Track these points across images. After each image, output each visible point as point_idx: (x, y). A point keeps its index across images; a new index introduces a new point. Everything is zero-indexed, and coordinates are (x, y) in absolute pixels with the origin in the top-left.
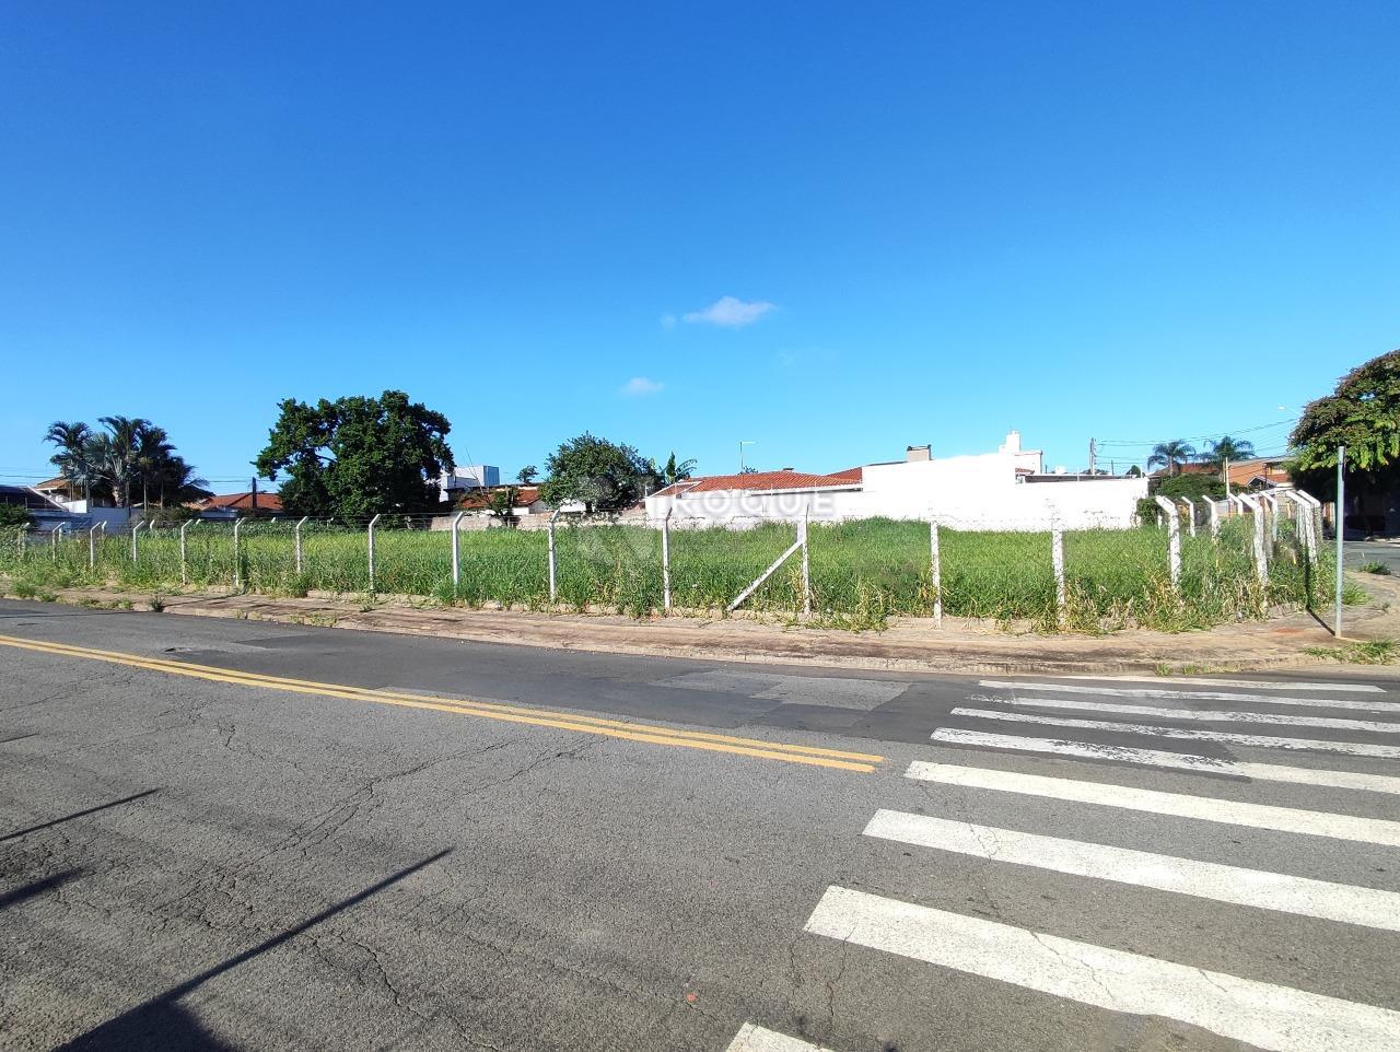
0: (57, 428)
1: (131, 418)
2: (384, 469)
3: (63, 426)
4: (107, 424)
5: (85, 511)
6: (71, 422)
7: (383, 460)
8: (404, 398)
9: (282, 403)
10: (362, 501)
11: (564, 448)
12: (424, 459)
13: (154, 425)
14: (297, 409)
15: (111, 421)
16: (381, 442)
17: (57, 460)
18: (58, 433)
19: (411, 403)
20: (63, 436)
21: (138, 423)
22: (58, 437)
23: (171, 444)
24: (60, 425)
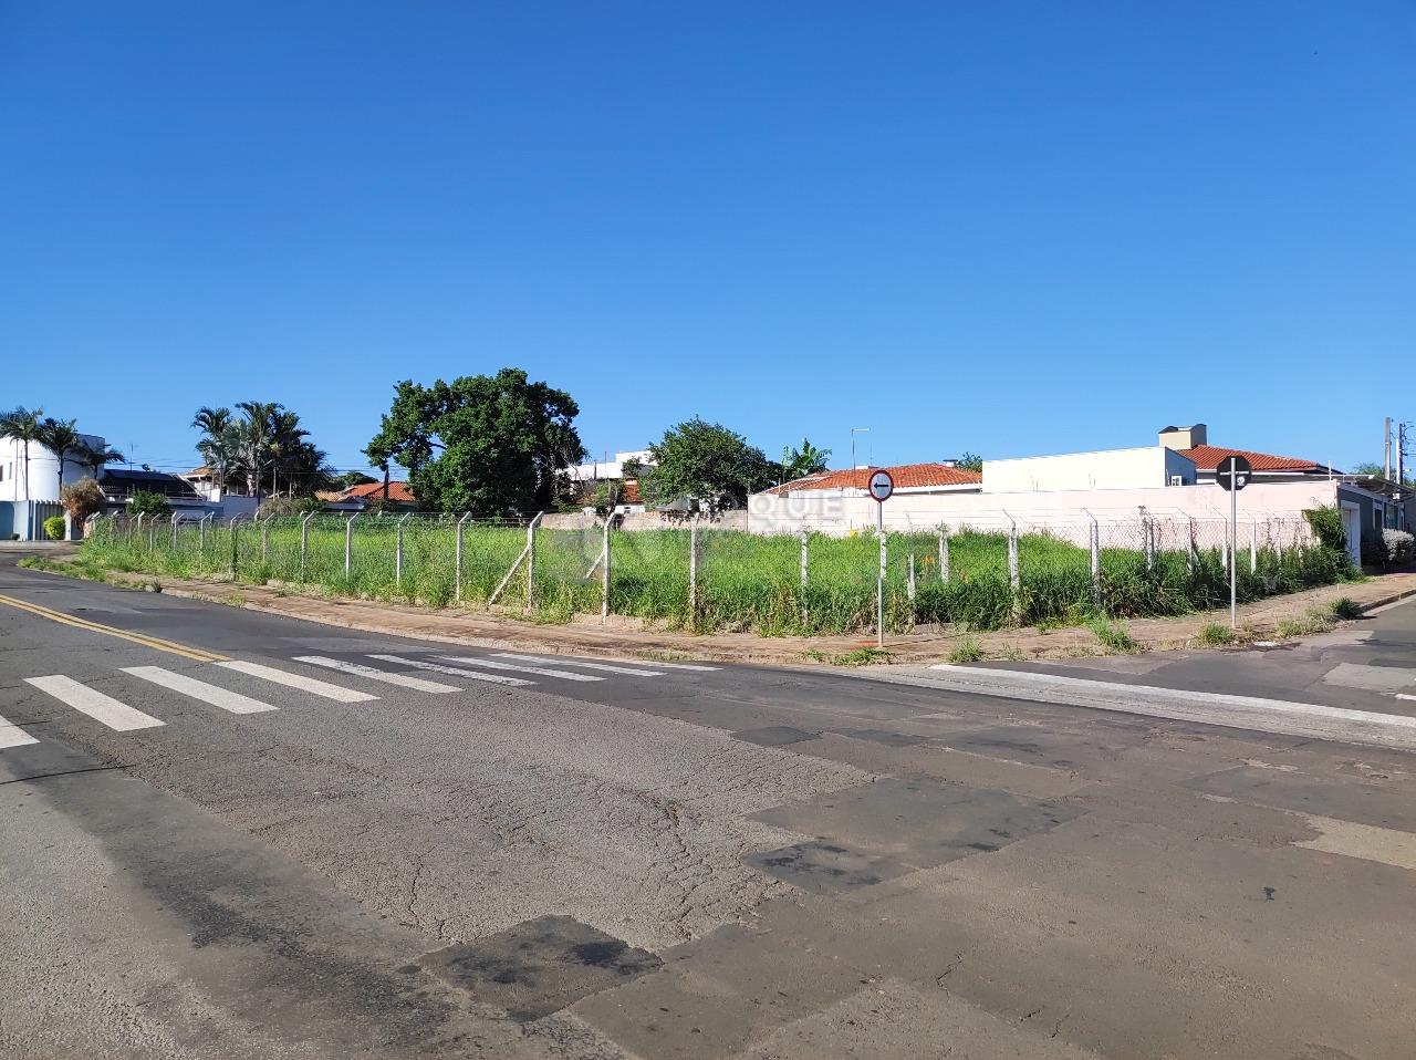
0: (203, 414)
1: (265, 403)
2: (488, 459)
3: (208, 412)
4: (242, 409)
5: (218, 501)
6: (214, 409)
7: (487, 449)
8: (521, 378)
9: (398, 385)
10: (462, 495)
11: (668, 436)
12: (537, 447)
13: (287, 410)
14: (412, 392)
15: (245, 406)
16: (491, 426)
17: (202, 446)
18: (203, 419)
19: (530, 381)
20: (207, 422)
21: (271, 408)
22: (203, 423)
23: (302, 429)
24: (203, 411)
